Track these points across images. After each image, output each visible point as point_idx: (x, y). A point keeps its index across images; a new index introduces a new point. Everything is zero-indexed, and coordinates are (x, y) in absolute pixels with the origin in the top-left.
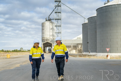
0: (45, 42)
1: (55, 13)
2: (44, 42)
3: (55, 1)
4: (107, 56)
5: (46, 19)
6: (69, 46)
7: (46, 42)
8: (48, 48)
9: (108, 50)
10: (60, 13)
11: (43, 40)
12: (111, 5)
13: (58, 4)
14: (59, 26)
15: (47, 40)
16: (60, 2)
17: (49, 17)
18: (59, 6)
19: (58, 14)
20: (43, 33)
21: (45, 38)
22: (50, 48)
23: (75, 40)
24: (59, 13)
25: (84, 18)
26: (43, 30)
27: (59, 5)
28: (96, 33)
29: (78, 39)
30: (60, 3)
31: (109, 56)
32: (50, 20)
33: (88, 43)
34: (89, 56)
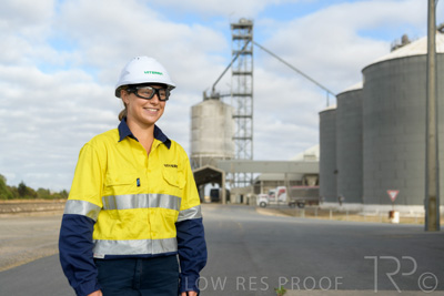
0: (201, 168)
1: (235, 74)
2: (198, 166)
3: (235, 38)
4: (391, 214)
5: (205, 94)
6: (276, 182)
7: (205, 167)
8: (208, 188)
9: (393, 194)
10: (248, 77)
11: (194, 162)
12: (408, 57)
13: (244, 48)
14: (245, 117)
15: (206, 160)
16: (249, 39)
17: (214, 89)
18: (246, 53)
19: (242, 77)
20: (194, 139)
21: (201, 156)
22: (217, 186)
23: (296, 163)
24: (245, 74)
25: (328, 92)
26: (194, 128)
27: (248, 49)
28: (361, 141)
29: (307, 160)
30: (250, 44)
31: (396, 215)
32: (216, 97)
33: (336, 172)
34: (337, 213)
